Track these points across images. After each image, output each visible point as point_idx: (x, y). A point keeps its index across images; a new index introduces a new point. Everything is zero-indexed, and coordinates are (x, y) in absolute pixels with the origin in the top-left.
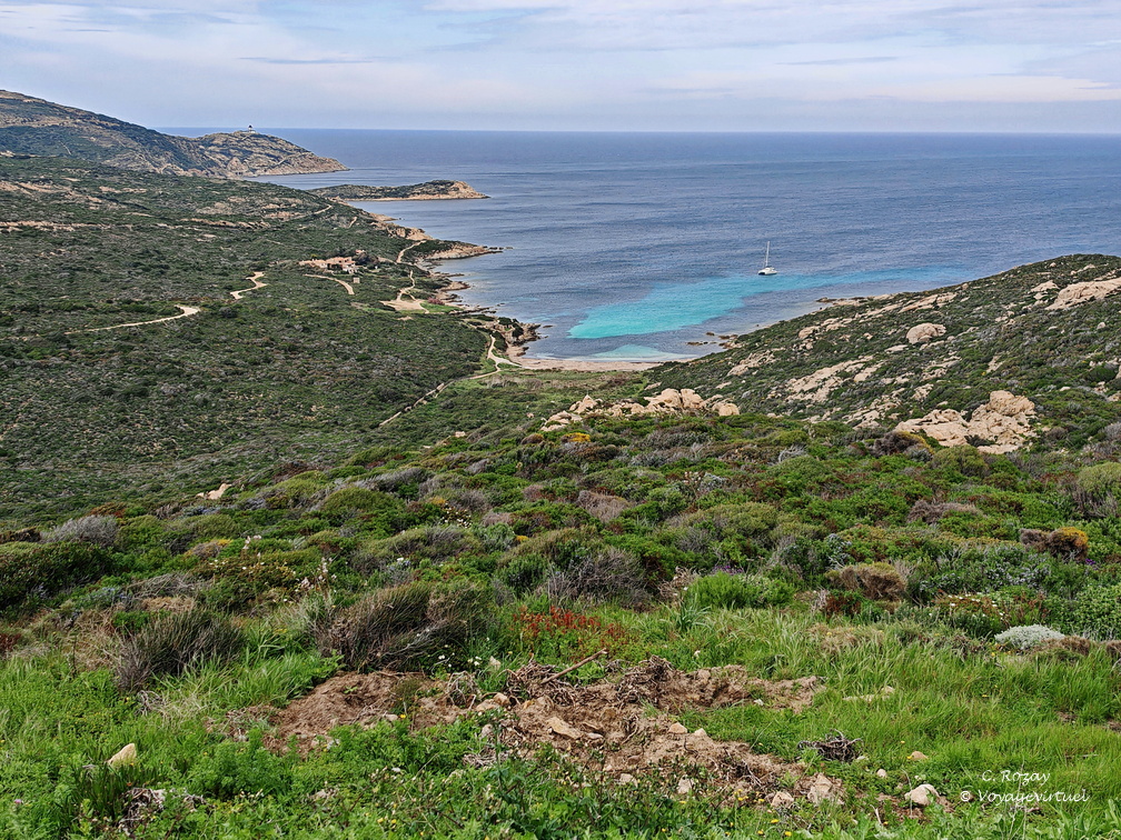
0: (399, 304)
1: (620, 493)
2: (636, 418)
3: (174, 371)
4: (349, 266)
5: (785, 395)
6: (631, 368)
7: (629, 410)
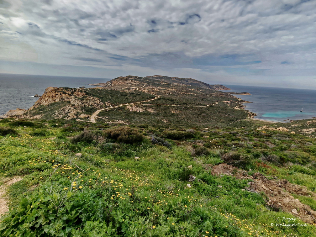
0: (235, 108)
1: (273, 143)
2: (274, 131)
3: (204, 113)
4: (229, 102)
5: (302, 131)
6: (272, 122)
7: (273, 129)
